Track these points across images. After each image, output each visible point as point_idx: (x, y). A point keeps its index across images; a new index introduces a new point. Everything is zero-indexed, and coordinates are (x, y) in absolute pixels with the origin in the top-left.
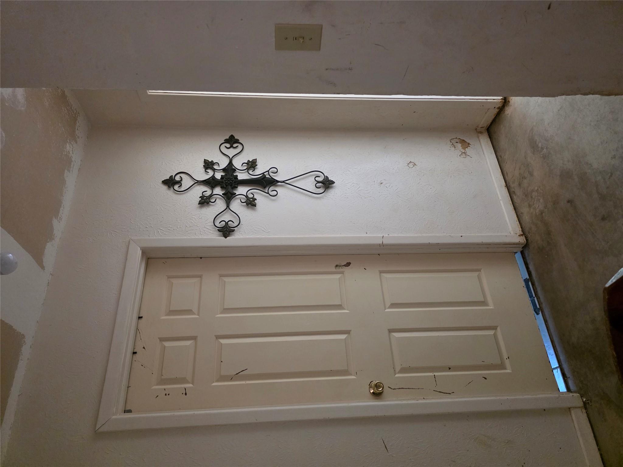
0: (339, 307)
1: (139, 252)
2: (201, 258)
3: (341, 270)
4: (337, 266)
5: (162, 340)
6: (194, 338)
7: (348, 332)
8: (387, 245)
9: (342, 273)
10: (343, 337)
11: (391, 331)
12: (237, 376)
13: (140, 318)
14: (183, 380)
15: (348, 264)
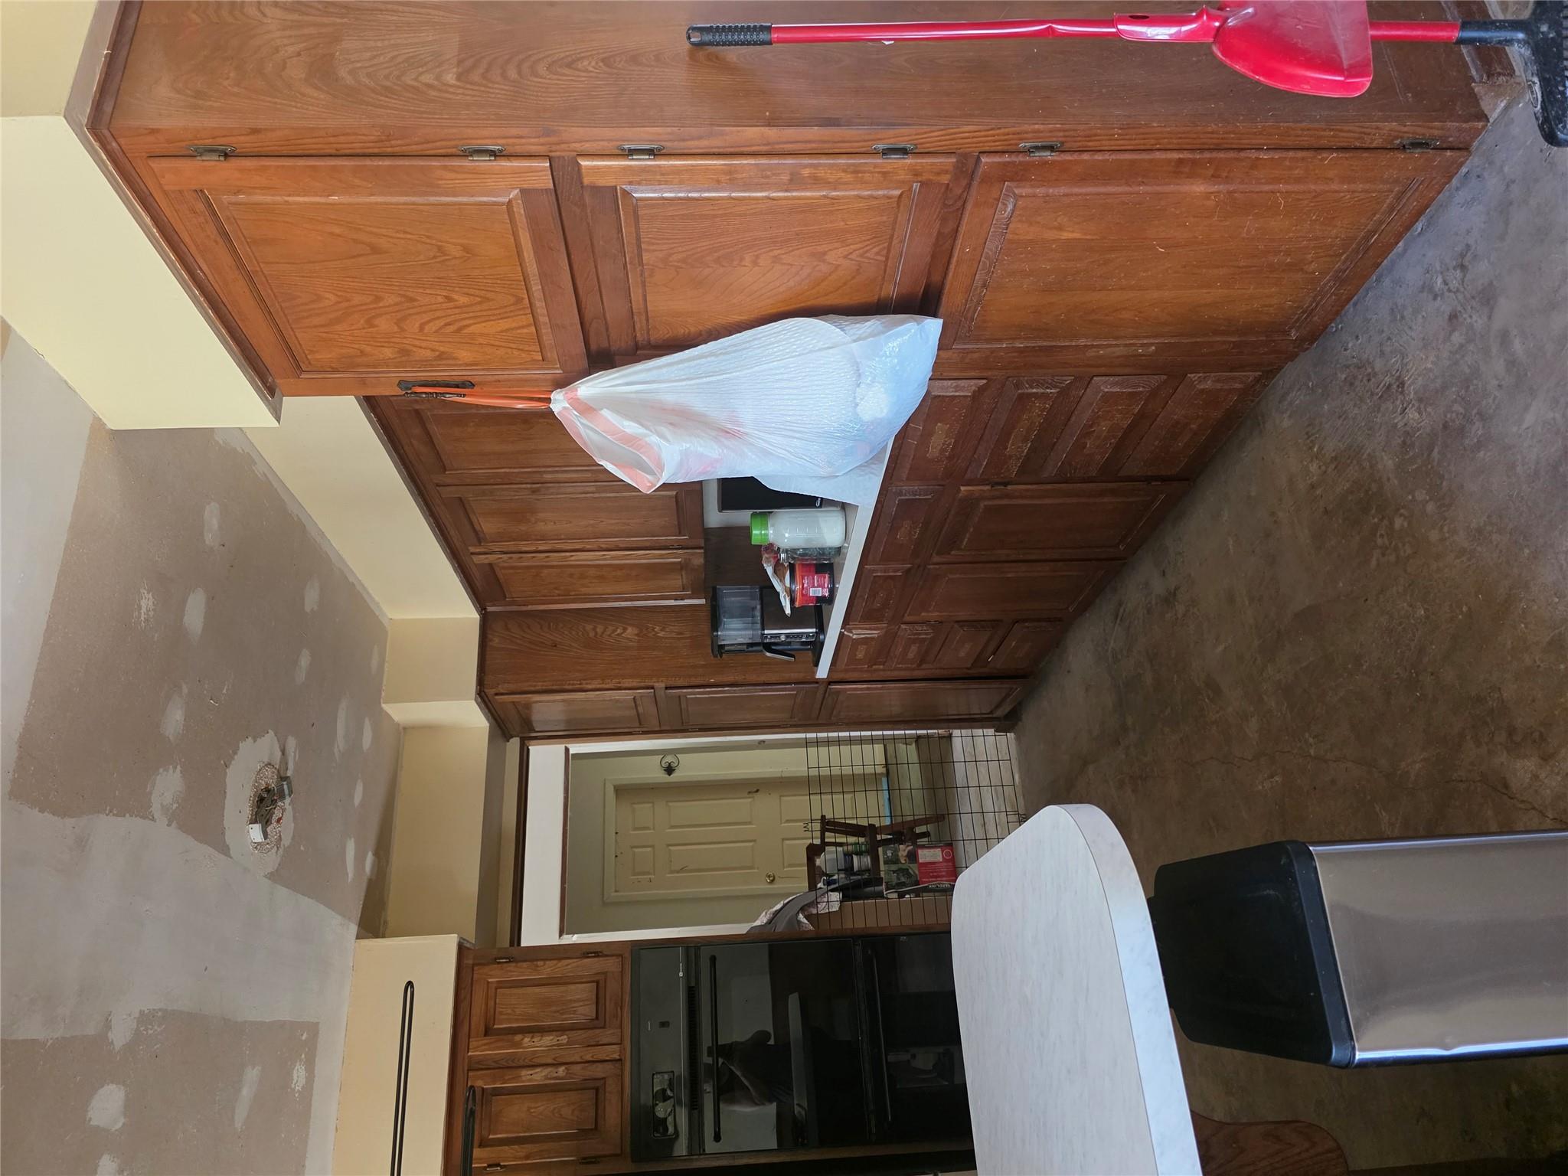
0: (750, 823)
1: (612, 787)
2: (652, 788)
3: (751, 795)
4: (749, 792)
5: (632, 847)
6: (652, 846)
7: (755, 841)
8: (785, 778)
9: (753, 797)
10: (751, 844)
11: (783, 840)
12: (682, 870)
13: (617, 833)
14: (648, 873)
15: (757, 791)
